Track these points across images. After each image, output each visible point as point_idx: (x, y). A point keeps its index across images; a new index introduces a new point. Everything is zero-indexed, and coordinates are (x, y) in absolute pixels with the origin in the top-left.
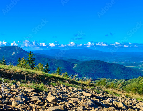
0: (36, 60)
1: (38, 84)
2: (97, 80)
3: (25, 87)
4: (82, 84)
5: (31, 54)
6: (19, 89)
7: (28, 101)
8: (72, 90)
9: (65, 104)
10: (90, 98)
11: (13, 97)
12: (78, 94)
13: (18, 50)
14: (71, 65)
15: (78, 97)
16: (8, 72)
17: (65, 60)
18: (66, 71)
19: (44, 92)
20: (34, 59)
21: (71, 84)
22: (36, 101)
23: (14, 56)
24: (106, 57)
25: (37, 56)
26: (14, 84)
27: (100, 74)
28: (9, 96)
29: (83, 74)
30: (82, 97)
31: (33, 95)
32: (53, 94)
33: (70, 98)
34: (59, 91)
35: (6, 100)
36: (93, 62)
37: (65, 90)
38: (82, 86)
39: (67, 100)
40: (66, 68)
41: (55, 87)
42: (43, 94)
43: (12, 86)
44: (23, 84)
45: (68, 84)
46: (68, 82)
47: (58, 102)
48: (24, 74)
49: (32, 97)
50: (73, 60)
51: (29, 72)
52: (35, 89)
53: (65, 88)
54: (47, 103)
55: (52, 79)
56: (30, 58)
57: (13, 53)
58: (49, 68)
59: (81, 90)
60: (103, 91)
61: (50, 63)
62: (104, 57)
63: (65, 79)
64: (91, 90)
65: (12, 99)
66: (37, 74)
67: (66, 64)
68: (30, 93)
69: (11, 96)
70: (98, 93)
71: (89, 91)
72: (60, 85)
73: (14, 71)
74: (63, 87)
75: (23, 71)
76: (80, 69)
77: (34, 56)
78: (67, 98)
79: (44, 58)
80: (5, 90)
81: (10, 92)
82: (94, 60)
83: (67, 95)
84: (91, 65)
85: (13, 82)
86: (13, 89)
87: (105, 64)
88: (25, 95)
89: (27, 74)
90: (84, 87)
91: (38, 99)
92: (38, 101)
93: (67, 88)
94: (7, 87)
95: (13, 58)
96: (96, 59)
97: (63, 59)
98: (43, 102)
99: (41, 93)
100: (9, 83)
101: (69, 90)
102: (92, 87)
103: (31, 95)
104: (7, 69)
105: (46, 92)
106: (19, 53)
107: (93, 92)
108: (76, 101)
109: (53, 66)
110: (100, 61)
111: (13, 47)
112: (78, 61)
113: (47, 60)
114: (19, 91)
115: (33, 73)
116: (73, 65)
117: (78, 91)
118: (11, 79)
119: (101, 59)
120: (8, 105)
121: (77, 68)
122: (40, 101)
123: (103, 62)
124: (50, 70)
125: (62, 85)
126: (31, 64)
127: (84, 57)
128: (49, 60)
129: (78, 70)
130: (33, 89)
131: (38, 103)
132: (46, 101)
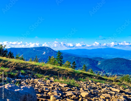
0: (64, 58)
1: (70, 80)
2: (120, 75)
3: (58, 83)
4: (109, 80)
5: (59, 53)
6: (53, 84)
7: (64, 96)
8: (100, 85)
9: (98, 100)
10: (119, 93)
11: (50, 92)
12: (106, 89)
13: (48, 50)
14: (96, 62)
15: (109, 92)
16: (42, 69)
17: (90, 58)
18: (91, 67)
19: (76, 87)
20: (62, 57)
21: (98, 80)
22: (71, 96)
23: (45, 55)
24: (129, 55)
25: (64, 55)
26: (48, 79)
27: (123, 70)
28: (46, 90)
29: (107, 70)
30: (111, 92)
31: (67, 90)
32: (84, 89)
33: (101, 93)
34: (89, 86)
35: (44, 94)
36: (116, 59)
37: (94, 85)
38: (109, 81)
39: (99, 95)
40: (91, 65)
41: (84, 82)
42: (76, 89)
43: (47, 81)
44: (56, 80)
45: (96, 80)
46: (96, 78)
47: (91, 98)
48: (56, 70)
49: (66, 92)
50: (97, 58)
51: (60, 69)
52: (67, 84)
53: (94, 84)
54: (81, 98)
55: (81, 75)
56: (59, 56)
57: (44, 52)
58: (76, 65)
59: (108, 85)
60: (129, 87)
61: (77, 60)
62: (127, 55)
63: (92, 76)
64: (118, 86)
65: (49, 93)
66: (67, 70)
67: (91, 62)
68: (64, 88)
69: (48, 90)
70: (125, 89)
71: (116, 86)
72: (89, 80)
73: (47, 68)
74: (91, 82)
75: (55, 68)
76: (103, 66)
77: (62, 55)
78: (98, 93)
79: (71, 57)
80: (41, 84)
81: (46, 86)
82: (117, 58)
83: (97, 91)
84: (114, 62)
85: (47, 77)
86: (48, 84)
87: (128, 62)
88: (60, 89)
89: (58, 70)
90: (110, 83)
91: (73, 94)
92: (73, 96)
93: (96, 84)
94: (42, 82)
95: (44, 57)
96: (119, 57)
97: (88, 57)
98: (77, 97)
99: (73, 88)
100: (44, 79)
101: (97, 85)
102: (118, 83)
103: (65, 90)
104: (41, 66)
105: (77, 87)
106: (49, 52)
107: (121, 87)
108: (108, 96)
109: (79, 63)
110: (123, 59)
111: (44, 47)
112: (102, 59)
113: (73, 58)
114: (54, 85)
115: (63, 69)
116: (97, 62)
117: (107, 86)
118: (45, 75)
119: (124, 57)
120: (47, 99)
121: (101, 65)
122: (75, 96)
123: (125, 59)
124: (76, 67)
125: (90, 81)
126: (59, 61)
127: (107, 55)
128: (76, 58)
129: (102, 67)
130: (66, 85)
131: (73, 98)
132: (80, 96)
